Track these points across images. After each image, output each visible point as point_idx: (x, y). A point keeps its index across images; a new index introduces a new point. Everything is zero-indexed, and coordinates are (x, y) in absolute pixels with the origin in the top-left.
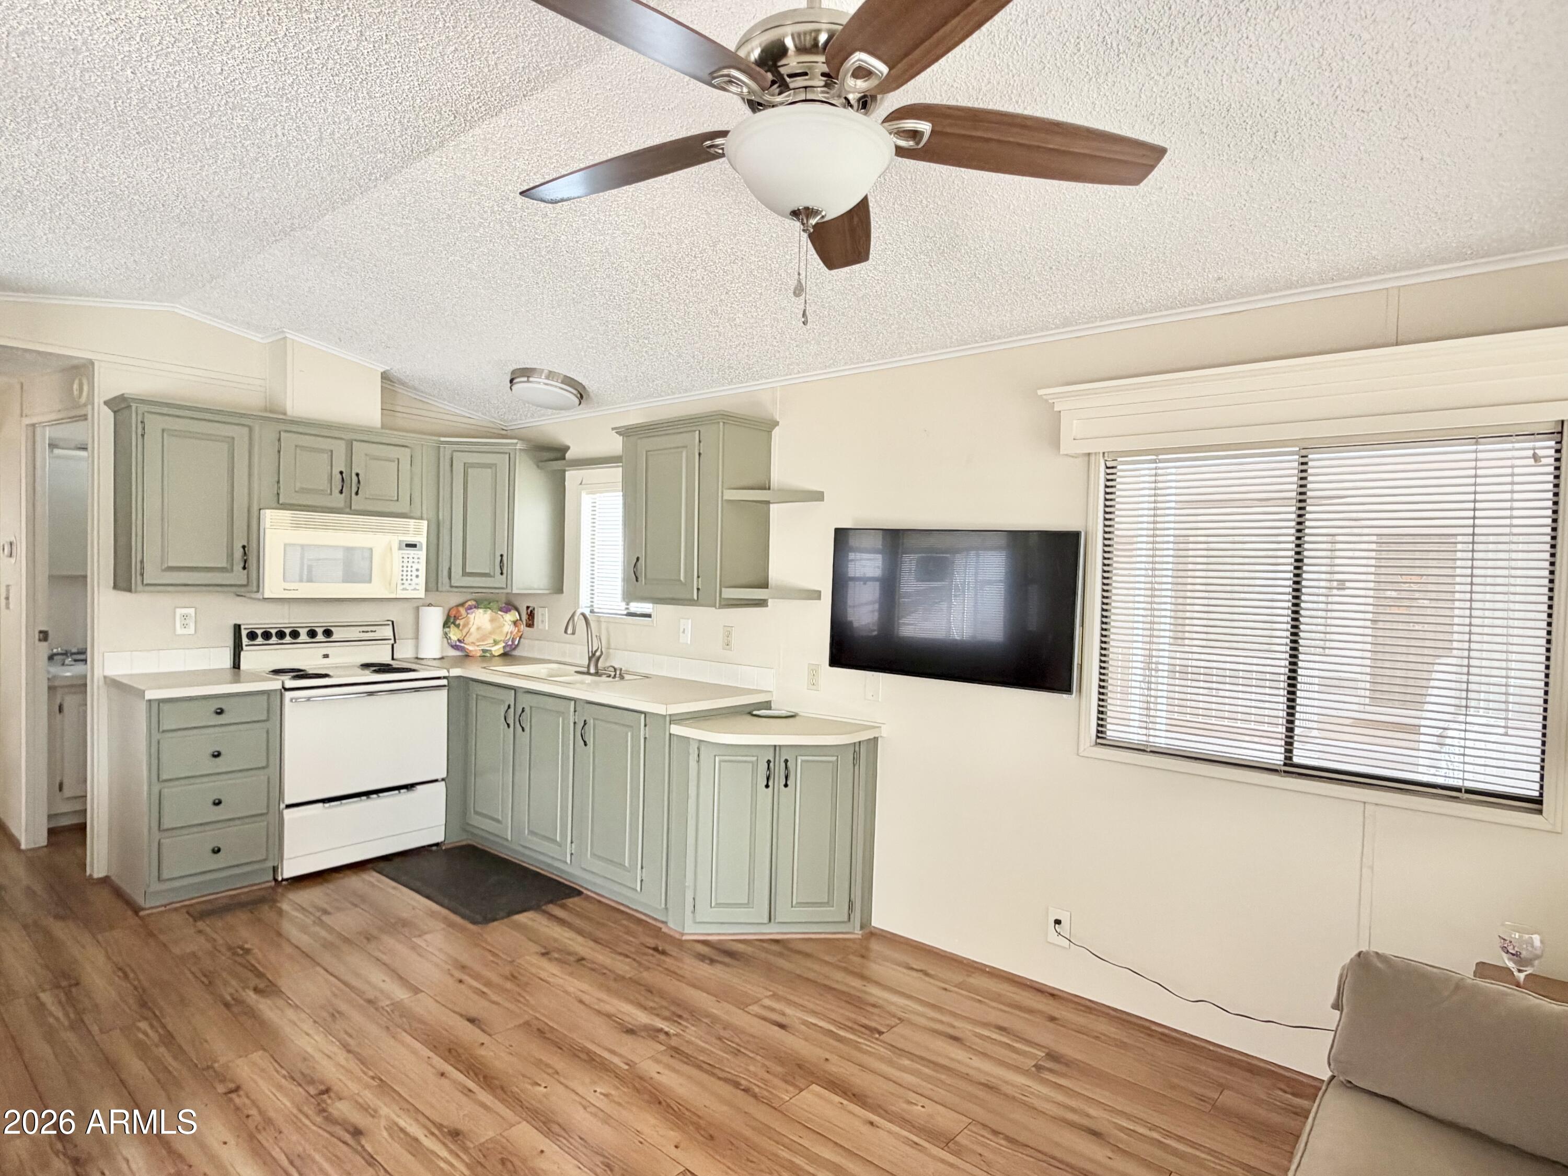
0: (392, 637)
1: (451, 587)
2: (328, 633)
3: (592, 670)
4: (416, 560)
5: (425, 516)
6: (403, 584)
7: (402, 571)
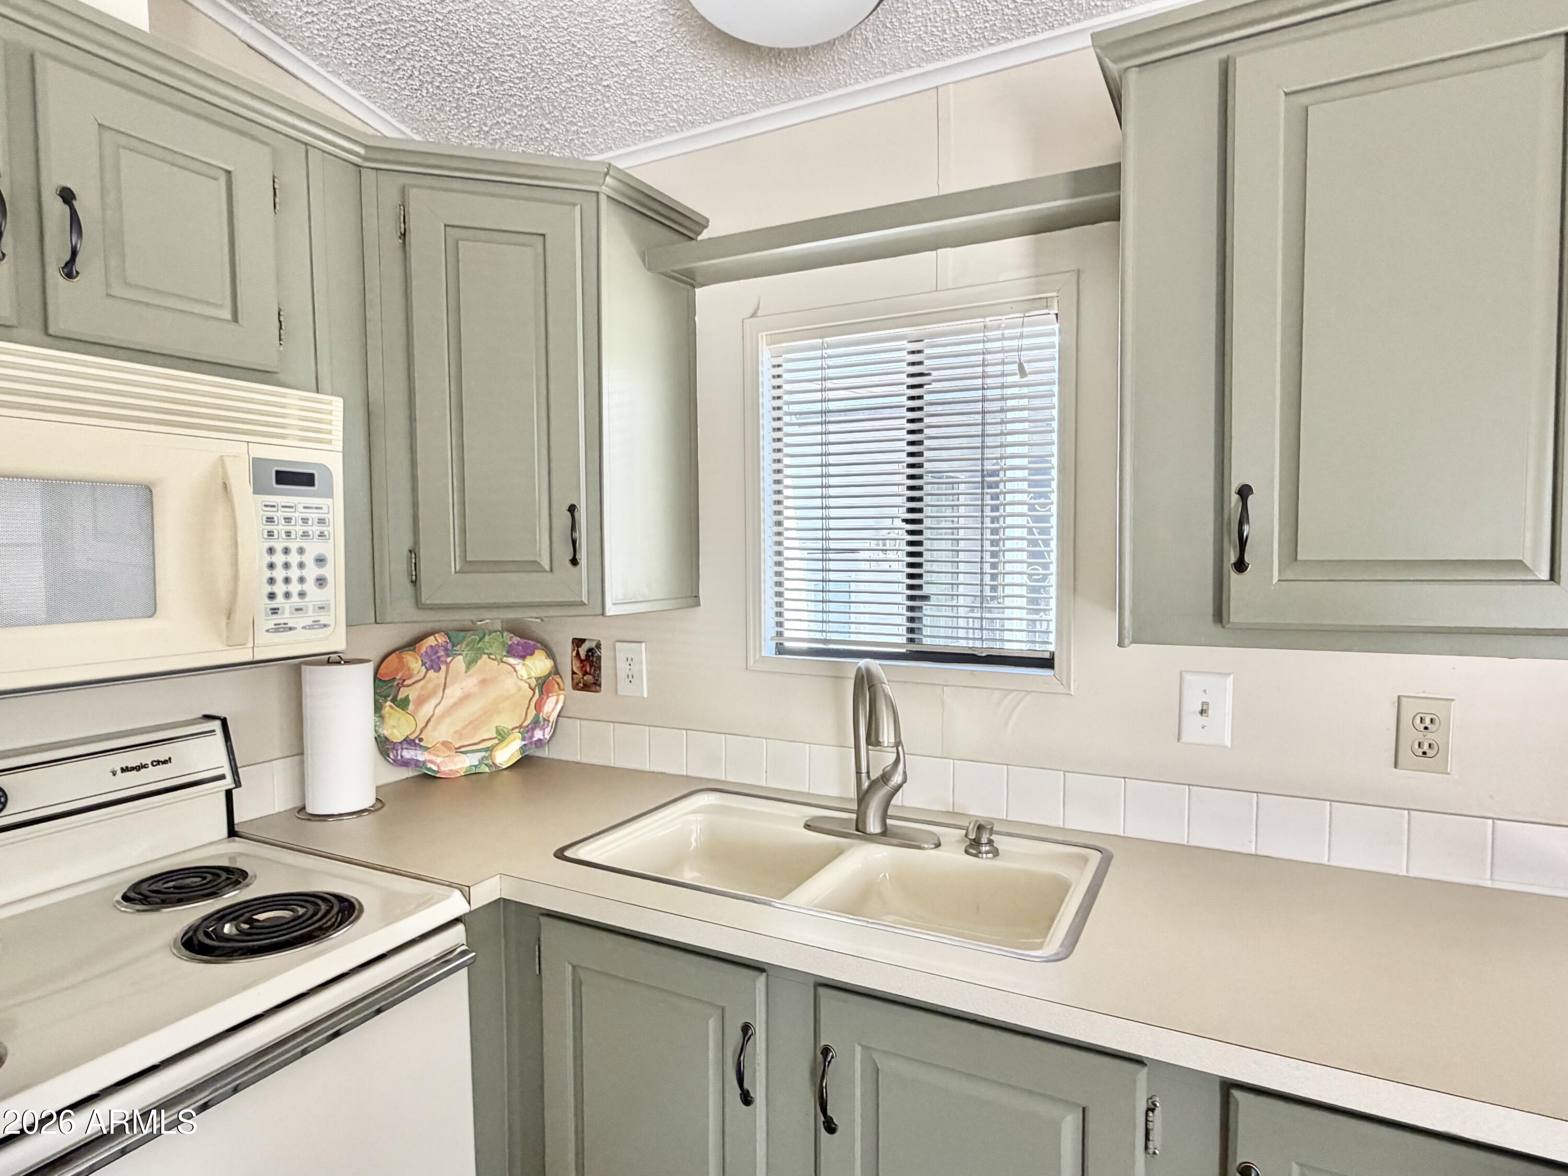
0: (226, 770)
3: (874, 825)
5: (330, 381)
6: (275, 611)
7: (271, 566)
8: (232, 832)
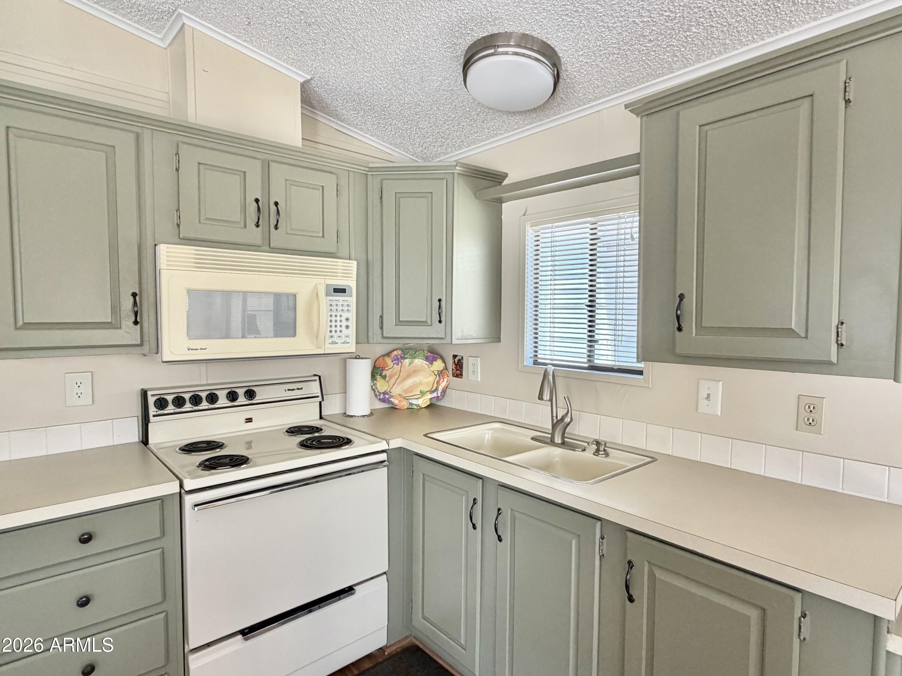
0: (319, 394)
1: (383, 337)
2: (250, 394)
3: (558, 440)
4: (346, 308)
5: (353, 256)
6: (332, 337)
7: (331, 321)
8: (321, 418)
